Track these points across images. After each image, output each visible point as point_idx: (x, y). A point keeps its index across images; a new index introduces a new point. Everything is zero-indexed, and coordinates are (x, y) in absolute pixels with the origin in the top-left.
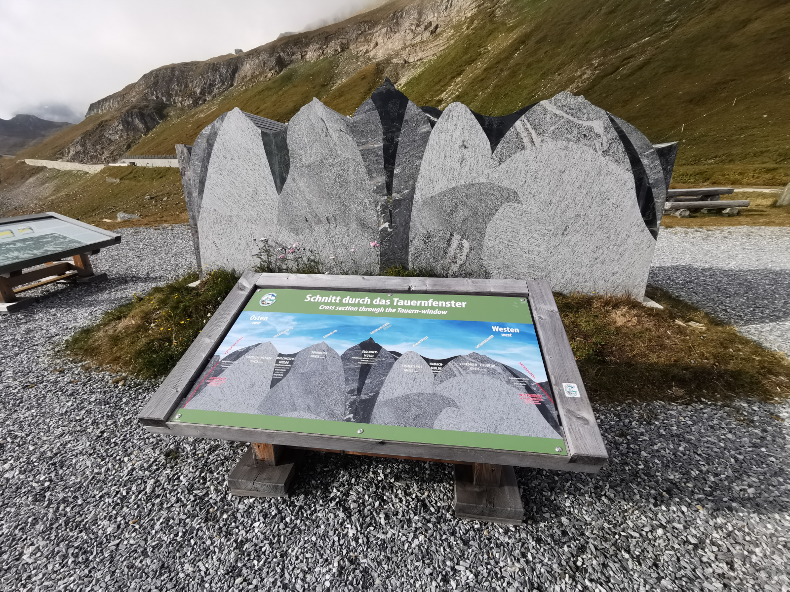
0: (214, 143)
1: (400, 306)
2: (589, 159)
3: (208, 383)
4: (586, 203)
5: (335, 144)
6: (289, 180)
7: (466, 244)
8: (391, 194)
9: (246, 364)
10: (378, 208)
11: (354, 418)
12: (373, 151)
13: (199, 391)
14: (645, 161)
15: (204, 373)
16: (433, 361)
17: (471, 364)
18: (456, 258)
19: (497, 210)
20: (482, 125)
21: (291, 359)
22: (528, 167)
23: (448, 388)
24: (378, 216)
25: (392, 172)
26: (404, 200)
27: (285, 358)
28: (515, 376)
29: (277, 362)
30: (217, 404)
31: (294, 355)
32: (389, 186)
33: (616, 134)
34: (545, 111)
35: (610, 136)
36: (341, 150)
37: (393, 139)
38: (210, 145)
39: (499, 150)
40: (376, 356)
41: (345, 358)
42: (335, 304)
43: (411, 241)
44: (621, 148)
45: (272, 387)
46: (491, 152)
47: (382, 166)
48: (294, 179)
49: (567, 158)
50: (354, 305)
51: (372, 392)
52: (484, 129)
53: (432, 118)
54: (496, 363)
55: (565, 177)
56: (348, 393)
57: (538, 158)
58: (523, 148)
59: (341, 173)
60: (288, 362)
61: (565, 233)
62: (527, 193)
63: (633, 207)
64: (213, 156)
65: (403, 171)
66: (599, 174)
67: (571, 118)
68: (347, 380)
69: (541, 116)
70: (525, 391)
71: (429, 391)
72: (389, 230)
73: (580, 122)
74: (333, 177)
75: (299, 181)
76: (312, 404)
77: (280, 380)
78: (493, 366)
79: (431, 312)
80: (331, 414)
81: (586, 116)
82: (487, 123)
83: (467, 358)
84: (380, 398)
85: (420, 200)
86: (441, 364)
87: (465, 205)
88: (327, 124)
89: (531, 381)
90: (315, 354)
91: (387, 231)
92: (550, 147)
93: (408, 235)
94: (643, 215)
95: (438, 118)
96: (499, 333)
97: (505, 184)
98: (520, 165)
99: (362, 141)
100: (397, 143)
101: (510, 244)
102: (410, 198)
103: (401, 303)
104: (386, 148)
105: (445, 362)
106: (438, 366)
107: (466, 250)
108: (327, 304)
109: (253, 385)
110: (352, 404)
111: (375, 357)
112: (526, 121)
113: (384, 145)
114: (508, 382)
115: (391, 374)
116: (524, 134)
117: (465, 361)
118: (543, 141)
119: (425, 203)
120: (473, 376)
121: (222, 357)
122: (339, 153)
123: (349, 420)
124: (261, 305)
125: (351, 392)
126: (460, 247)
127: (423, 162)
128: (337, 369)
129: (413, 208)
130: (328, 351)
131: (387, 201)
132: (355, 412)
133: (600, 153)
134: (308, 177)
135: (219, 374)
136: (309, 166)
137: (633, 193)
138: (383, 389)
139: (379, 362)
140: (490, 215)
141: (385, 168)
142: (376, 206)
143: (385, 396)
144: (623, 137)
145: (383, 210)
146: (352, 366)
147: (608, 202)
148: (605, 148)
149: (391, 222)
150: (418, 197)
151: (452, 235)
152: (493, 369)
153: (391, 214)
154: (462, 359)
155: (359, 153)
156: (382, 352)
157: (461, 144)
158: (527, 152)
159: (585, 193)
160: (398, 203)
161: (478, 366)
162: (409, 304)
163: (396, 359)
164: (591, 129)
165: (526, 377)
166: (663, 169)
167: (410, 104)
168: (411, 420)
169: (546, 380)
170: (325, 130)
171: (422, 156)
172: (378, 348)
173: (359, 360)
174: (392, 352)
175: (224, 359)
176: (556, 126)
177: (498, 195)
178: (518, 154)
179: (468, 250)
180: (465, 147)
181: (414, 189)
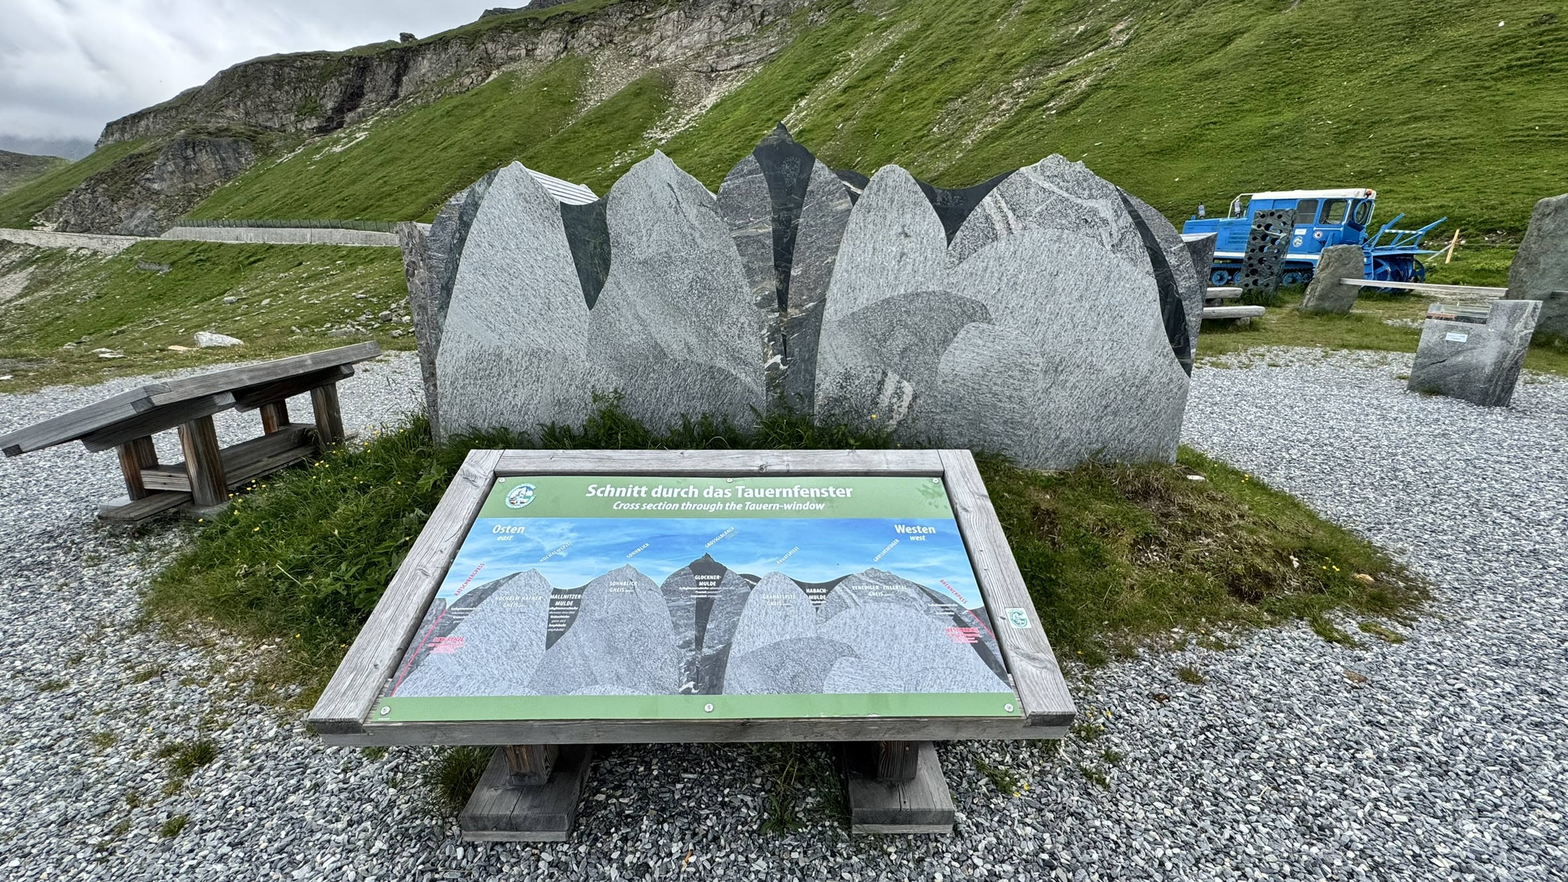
0: (472, 220)
1: (749, 499)
2: (1093, 256)
3: (431, 649)
4: (1089, 322)
5: (692, 227)
6: (609, 284)
7: (908, 388)
8: (785, 310)
9: (497, 610)
10: (764, 331)
11: (695, 687)
12: (756, 240)
13: (416, 664)
14: (1172, 261)
15: (422, 632)
16: (811, 586)
17: (870, 587)
18: (891, 410)
19: (955, 335)
20: (933, 201)
21: (575, 596)
22: (1003, 268)
23: (839, 628)
24: (764, 343)
25: (787, 274)
26: (807, 317)
27: (565, 597)
28: (937, 601)
29: (552, 603)
30: (454, 684)
31: (580, 591)
32: (782, 297)
33: (1131, 220)
34: (1028, 183)
35: (1121, 223)
36: (702, 236)
37: (789, 220)
38: (465, 226)
39: (958, 240)
40: (718, 583)
41: (668, 589)
42: (639, 500)
43: (819, 385)
44: (1139, 241)
45: (548, 646)
46: (945, 244)
47: (772, 263)
48: (617, 284)
49: (1060, 255)
50: (671, 500)
51: (720, 643)
52: (936, 208)
53: (853, 189)
54: (907, 584)
55: (1059, 283)
56: (681, 647)
57: (1018, 253)
58: (996, 238)
59: (701, 274)
60: (571, 603)
61: (1060, 369)
62: (1001, 307)
63: (1157, 328)
64: (469, 243)
65: (805, 272)
66: (1108, 278)
67: (1066, 195)
68: (676, 626)
69: (1021, 191)
70: (954, 623)
71: (811, 634)
72: (782, 367)
73: (1079, 201)
74: (686, 281)
75: (626, 287)
76: (623, 671)
77: (562, 633)
78: (903, 588)
79: (799, 506)
80: (657, 684)
81: (1087, 192)
82: (939, 199)
83: (863, 578)
84: (734, 652)
85: (834, 318)
86: (824, 591)
87: (906, 326)
88: (678, 194)
89: (961, 608)
90: (616, 587)
91: (778, 369)
92: (1035, 237)
93: (813, 376)
94: (1171, 341)
95: (863, 189)
96: (907, 535)
97: (968, 294)
98: (991, 263)
99: (737, 222)
100: (796, 228)
101: (976, 387)
102: (817, 314)
103: (750, 493)
104: (777, 236)
105: (830, 586)
106: (819, 594)
107: (907, 399)
108: (625, 500)
109: (513, 648)
110: (690, 664)
111: (717, 585)
112: (999, 197)
113: (774, 231)
114: (927, 611)
115: (746, 612)
116: (996, 217)
117: (861, 582)
118: (1025, 228)
119: (841, 323)
120: (875, 606)
121: (450, 601)
122: (699, 241)
123: (687, 692)
124: (510, 506)
125: (687, 644)
126: (899, 393)
127: (838, 258)
128: (657, 608)
129: (822, 332)
130: (637, 580)
131: (779, 321)
132: (697, 679)
133: (1109, 247)
134: (642, 280)
135: (449, 631)
136: (645, 262)
137: (1157, 306)
138: (738, 637)
139: (725, 592)
140: (946, 342)
141: (776, 267)
142: (761, 328)
143: (742, 647)
144: (1140, 224)
145: (772, 334)
146: (681, 603)
147: (1121, 321)
148: (1116, 241)
149: (785, 353)
150: (831, 313)
151: (885, 374)
152: (904, 593)
153: (785, 341)
154: (855, 580)
155: (732, 242)
156: (728, 577)
157: (900, 230)
158: (1002, 245)
159: (1087, 307)
160: (797, 324)
161: (881, 590)
162: (762, 495)
163: (752, 587)
164: (1094, 212)
165: (953, 602)
166: (1197, 272)
167: (818, 164)
168: (788, 683)
169: (983, 605)
170: (674, 203)
171: (837, 248)
172: (722, 570)
173: (692, 592)
174: (744, 576)
175: (455, 605)
176: (1044, 206)
177: (958, 310)
178: (987, 247)
179: (910, 398)
180: (907, 236)
181: (822, 301)
